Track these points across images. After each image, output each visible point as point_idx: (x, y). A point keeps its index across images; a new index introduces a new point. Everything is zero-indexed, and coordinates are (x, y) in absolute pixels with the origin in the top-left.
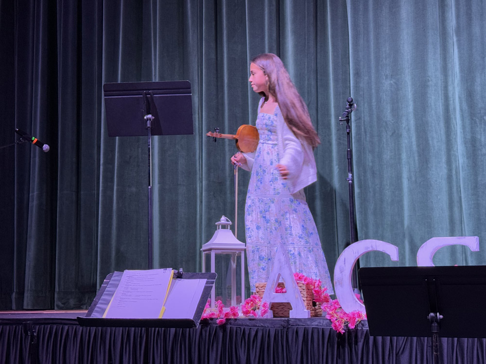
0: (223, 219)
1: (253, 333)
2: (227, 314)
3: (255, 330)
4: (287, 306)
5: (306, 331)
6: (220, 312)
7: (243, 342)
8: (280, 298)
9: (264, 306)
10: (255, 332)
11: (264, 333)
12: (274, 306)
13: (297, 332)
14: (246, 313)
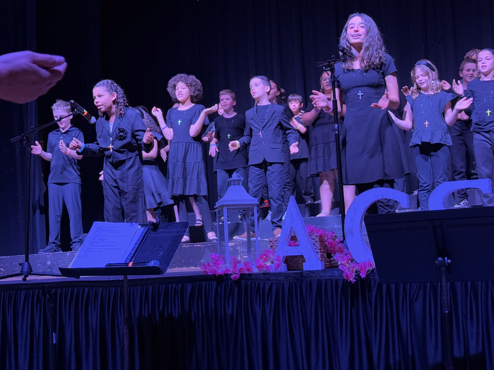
1: (267, 287)
2: (241, 270)
3: (269, 284)
4: (301, 259)
5: (319, 282)
6: (235, 267)
7: (258, 296)
8: (293, 252)
9: (277, 260)
10: (269, 286)
11: (279, 287)
12: (287, 260)
13: (311, 284)
14: (259, 267)
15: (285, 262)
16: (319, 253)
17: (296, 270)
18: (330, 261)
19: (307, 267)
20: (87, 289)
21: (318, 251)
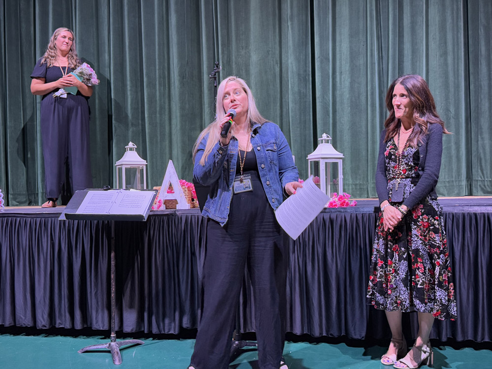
0: (131, 144)
4: (175, 202)
8: (170, 197)
9: (159, 202)
12: (166, 202)
13: (181, 219)
15: (164, 204)
16: (187, 199)
17: (171, 209)
18: (194, 203)
19: (178, 207)
21: (187, 197)
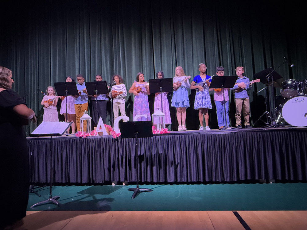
0: (86, 111)
1: (93, 140)
2: (86, 135)
5: (107, 138)
6: (85, 135)
7: (91, 142)
8: (100, 131)
9: (96, 133)
11: (96, 139)
12: (99, 133)
13: (104, 139)
14: (91, 135)
17: (101, 135)
18: (110, 133)
19: (104, 135)
20: (41, 140)
21: (107, 131)
